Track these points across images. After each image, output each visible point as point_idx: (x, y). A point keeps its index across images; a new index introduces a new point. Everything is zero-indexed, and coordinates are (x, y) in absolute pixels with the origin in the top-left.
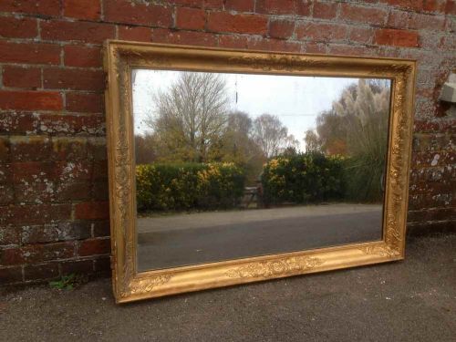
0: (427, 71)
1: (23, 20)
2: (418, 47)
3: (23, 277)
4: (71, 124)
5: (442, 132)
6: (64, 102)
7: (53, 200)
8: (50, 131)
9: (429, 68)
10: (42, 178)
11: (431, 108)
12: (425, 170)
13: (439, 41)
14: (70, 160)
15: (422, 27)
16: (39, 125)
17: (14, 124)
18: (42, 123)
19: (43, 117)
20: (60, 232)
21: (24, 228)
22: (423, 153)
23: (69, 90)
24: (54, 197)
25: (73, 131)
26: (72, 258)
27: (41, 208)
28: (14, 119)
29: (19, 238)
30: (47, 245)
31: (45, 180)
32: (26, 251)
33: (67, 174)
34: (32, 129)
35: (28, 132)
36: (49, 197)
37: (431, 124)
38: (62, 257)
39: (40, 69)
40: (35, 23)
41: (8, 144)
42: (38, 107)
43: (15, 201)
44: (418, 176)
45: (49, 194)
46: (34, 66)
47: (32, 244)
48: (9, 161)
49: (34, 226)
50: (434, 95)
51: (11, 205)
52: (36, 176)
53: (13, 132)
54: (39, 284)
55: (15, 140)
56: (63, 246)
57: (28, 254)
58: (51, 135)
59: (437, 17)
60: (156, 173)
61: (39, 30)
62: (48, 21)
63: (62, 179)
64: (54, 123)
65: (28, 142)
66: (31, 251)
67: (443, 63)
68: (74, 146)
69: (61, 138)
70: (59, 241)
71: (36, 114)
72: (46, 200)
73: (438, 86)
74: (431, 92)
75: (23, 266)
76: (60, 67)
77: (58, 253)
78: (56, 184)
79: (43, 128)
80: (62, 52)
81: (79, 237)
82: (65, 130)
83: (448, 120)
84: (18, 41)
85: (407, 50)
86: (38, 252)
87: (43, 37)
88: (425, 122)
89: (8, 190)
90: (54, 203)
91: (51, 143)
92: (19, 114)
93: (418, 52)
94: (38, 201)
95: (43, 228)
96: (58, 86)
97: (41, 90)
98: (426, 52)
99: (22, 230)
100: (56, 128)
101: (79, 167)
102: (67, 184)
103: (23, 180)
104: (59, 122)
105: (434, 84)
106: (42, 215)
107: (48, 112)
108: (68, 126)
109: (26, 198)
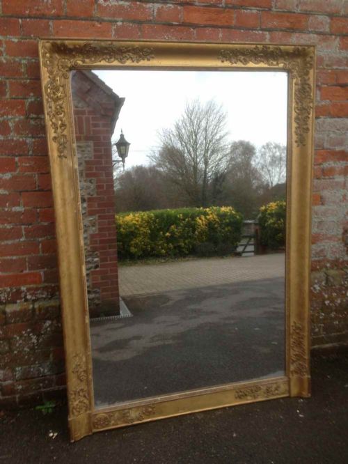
0: (333, 221)
1: (13, 228)
2: (323, 204)
3: (18, 404)
4: (48, 292)
6: (43, 278)
7: (36, 347)
8: (34, 298)
9: (335, 219)
10: (29, 333)
11: (342, 249)
12: (342, 301)
13: (342, 197)
14: (48, 319)
15: (323, 189)
16: (26, 295)
17: (8, 297)
18: (28, 294)
19: (28, 290)
20: (42, 370)
21: (17, 369)
22: (337, 287)
23: (46, 269)
24: (37, 345)
25: (49, 297)
26: (52, 388)
27: (29, 353)
28: (8, 294)
29: (14, 376)
30: (33, 380)
31: (31, 334)
32: (19, 385)
33: (46, 329)
34: (21, 299)
35: (18, 301)
36: (34, 346)
37: (343, 261)
38: (44, 388)
39: (25, 259)
40: (21, 229)
41: (4, 313)
42: (25, 283)
43: (11, 351)
44: (335, 306)
45: (33, 343)
46: (21, 257)
47: (24, 379)
48: (5, 324)
49: (24, 367)
50: (343, 240)
51: (8, 354)
52: (24, 332)
53: (8, 302)
55: (10, 309)
56: (45, 380)
57: (20, 387)
58: (34, 301)
59: (336, 180)
60: (155, 220)
61: (24, 233)
62: (30, 227)
63: (42, 332)
64: (36, 292)
65: (18, 310)
66: (22, 385)
68: (50, 309)
69: (41, 303)
70: (42, 376)
71: (23, 288)
72: (32, 349)
74: (340, 237)
75: (17, 396)
76: (39, 255)
77: (41, 385)
78: (39, 335)
79: (29, 297)
80: (41, 245)
81: (56, 372)
82: (44, 296)
84: (10, 242)
86: (27, 385)
87: (26, 237)
88: (337, 260)
89: (5, 343)
90: (37, 349)
91: (33, 309)
92: (11, 290)
93: (323, 208)
94: (26, 349)
95: (30, 368)
96: (38, 268)
97: (27, 271)
98: (330, 208)
99: (16, 371)
100: (38, 295)
101: (55, 322)
102: (46, 336)
103: (15, 336)
104: (39, 292)
105: (341, 231)
106: (29, 359)
107: (32, 286)
108: (46, 293)
109: (18, 347)
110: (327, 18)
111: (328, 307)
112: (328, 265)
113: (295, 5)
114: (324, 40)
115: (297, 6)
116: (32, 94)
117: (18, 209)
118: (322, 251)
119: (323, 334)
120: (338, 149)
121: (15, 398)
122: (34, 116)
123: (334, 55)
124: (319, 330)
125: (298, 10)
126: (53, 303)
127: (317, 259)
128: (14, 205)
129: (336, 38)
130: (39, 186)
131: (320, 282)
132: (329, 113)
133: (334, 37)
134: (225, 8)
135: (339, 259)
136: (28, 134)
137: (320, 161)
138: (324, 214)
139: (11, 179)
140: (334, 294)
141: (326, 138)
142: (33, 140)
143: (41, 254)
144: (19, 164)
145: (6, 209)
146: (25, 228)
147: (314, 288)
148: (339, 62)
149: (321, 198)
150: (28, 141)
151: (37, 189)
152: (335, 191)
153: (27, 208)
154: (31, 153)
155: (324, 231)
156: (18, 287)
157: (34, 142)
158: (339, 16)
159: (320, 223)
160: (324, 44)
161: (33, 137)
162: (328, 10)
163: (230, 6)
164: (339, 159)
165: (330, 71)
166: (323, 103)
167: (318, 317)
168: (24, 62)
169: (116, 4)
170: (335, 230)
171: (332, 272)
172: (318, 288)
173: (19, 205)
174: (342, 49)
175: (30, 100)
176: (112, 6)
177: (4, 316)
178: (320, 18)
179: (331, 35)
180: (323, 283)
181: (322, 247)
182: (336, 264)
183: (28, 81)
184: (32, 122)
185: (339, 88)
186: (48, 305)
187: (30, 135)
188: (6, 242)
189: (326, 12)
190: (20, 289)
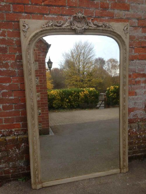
1: (9, 106)
2: (136, 95)
3: (11, 178)
6: (21, 126)
7: (18, 154)
8: (17, 134)
9: (141, 101)
10: (15, 148)
11: (145, 114)
13: (144, 92)
14: (23, 143)
15: (137, 89)
16: (14, 133)
17: (7, 133)
19: (15, 130)
20: (21, 164)
21: (10, 163)
22: (143, 129)
23: (22, 122)
24: (19, 154)
25: (24, 133)
26: (24, 172)
27: (15, 157)
28: (7, 132)
29: (9, 166)
30: (17, 168)
31: (16, 149)
32: (11, 170)
33: (22, 147)
34: (12, 134)
35: (11, 135)
36: (17, 154)
38: (21, 171)
39: (14, 118)
40: (13, 106)
41: (6, 140)
42: (14, 128)
43: (8, 156)
44: (142, 137)
45: (17, 153)
46: (13, 117)
47: (13, 168)
48: (6, 145)
49: (13, 163)
50: (145, 109)
51: (7, 157)
52: (13, 148)
53: (7, 136)
54: (15, 180)
55: (8, 138)
56: (22, 168)
57: (12, 171)
58: (18, 135)
59: (141, 85)
61: (14, 107)
62: (16, 105)
64: (18, 132)
65: (11, 139)
66: (12, 170)
68: (24, 139)
69: (20, 136)
70: (21, 167)
71: (13, 130)
72: (16, 155)
75: (10, 175)
77: (20, 170)
78: (19, 150)
79: (15, 133)
80: (20, 112)
81: (26, 165)
82: (22, 133)
84: (8, 111)
85: (132, 97)
86: (15, 170)
87: (15, 109)
89: (6, 153)
90: (19, 155)
91: (17, 138)
92: (9, 130)
93: (136, 97)
94: (14, 155)
95: (16, 163)
96: (19, 122)
97: (15, 123)
98: (139, 97)
99: (10, 164)
100: (19, 133)
101: (26, 144)
102: (22, 150)
103: (10, 150)
104: (20, 131)
105: (144, 106)
106: (15, 159)
107: (17, 129)
108: (22, 132)
109: (11, 154)
110: (136, 20)
111: (139, 138)
112: (139, 120)
113: (123, 15)
114: (136, 29)
115: (124, 16)
116: (18, 52)
117: (11, 98)
118: (136, 114)
119: (137, 149)
120: (142, 73)
122: (19, 61)
123: (140, 35)
124: (136, 148)
125: (125, 18)
126: (25, 136)
127: (134, 118)
128: (10, 96)
129: (140, 28)
130: (20, 89)
131: (135, 128)
132: (138, 58)
133: (139, 28)
134: (95, 17)
135: (143, 118)
136: (16, 68)
137: (135, 78)
139: (9, 86)
140: (142, 133)
141: (137, 68)
142: (18, 70)
143: (21, 116)
144: (12, 80)
145: (7, 98)
146: (14, 105)
147: (133, 130)
148: (142, 38)
149: (135, 93)
150: (16, 71)
151: (19, 89)
152: (141, 90)
153: (15, 97)
154: (17, 75)
155: (137, 107)
156: (11, 129)
157: (18, 71)
158: (141, 20)
159: (135, 103)
160: (135, 31)
161: (18, 69)
162: (137, 17)
163: (97, 16)
164: (142, 77)
165: (138, 41)
166: (135, 54)
167: (135, 142)
168: (14, 39)
169: (51, 16)
170: (141, 106)
171: (141, 123)
172: (135, 130)
173: (12, 96)
174: (143, 32)
175: (17, 54)
176: (50, 17)
177: (5, 141)
178: (134, 20)
179: (138, 27)
180: (137, 128)
181: (136, 113)
182: (142, 120)
183: (16, 47)
184: (18, 63)
185: (142, 48)
186: (23, 137)
187: (17, 68)
188: (7, 111)
189: (136, 18)
190: (12, 130)
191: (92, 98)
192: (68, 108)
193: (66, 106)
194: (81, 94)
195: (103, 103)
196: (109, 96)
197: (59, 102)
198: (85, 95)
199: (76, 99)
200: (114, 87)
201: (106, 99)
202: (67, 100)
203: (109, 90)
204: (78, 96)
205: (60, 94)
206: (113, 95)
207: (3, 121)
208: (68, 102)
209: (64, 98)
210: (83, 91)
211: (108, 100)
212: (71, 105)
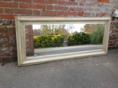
3: (11, 59)
5: (113, 25)
13: (113, 2)
17: (7, 23)
18: (14, 22)
21: (11, 48)
29: (9, 50)
32: (11, 53)
34: (12, 24)
35: (11, 25)
39: (13, 9)
41: (6, 28)
43: (8, 41)
46: (12, 8)
48: (7, 32)
49: (13, 47)
50: (111, 16)
51: (8, 42)
52: (13, 36)
53: (8, 25)
54: (15, 61)
55: (8, 27)
57: (12, 54)
60: (41, 38)
65: (11, 27)
67: (114, 7)
73: (113, 13)
74: (111, 14)
75: (11, 57)
76: (18, 8)
83: (115, 22)
86: (14, 53)
87: (14, 1)
89: (7, 39)
92: (9, 20)
93: (108, 4)
97: (14, 14)
98: (110, 4)
103: (10, 37)
105: (112, 13)
109: (11, 41)
121: (10, 57)
138: (108, 6)
143: (19, 8)
155: (107, 12)
159: (106, 9)
170: (110, 12)
177: (6, 29)
190: (12, 20)
191: (60, 40)
192: (45, 47)
193: (43, 46)
194: (52, 38)
195: (66, 44)
196: (70, 39)
197: (39, 43)
198: (55, 39)
199: (49, 41)
200: (73, 34)
201: (68, 41)
202: (44, 42)
203: (70, 36)
204: (51, 40)
205: (39, 38)
206: (72, 39)
207: (4, 11)
208: (44, 43)
209: (42, 40)
210: (54, 36)
211: (69, 42)
212: (46, 45)
